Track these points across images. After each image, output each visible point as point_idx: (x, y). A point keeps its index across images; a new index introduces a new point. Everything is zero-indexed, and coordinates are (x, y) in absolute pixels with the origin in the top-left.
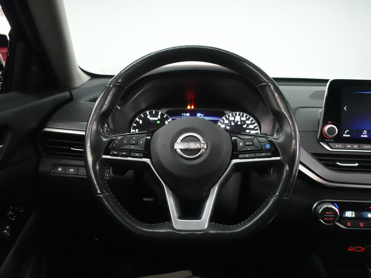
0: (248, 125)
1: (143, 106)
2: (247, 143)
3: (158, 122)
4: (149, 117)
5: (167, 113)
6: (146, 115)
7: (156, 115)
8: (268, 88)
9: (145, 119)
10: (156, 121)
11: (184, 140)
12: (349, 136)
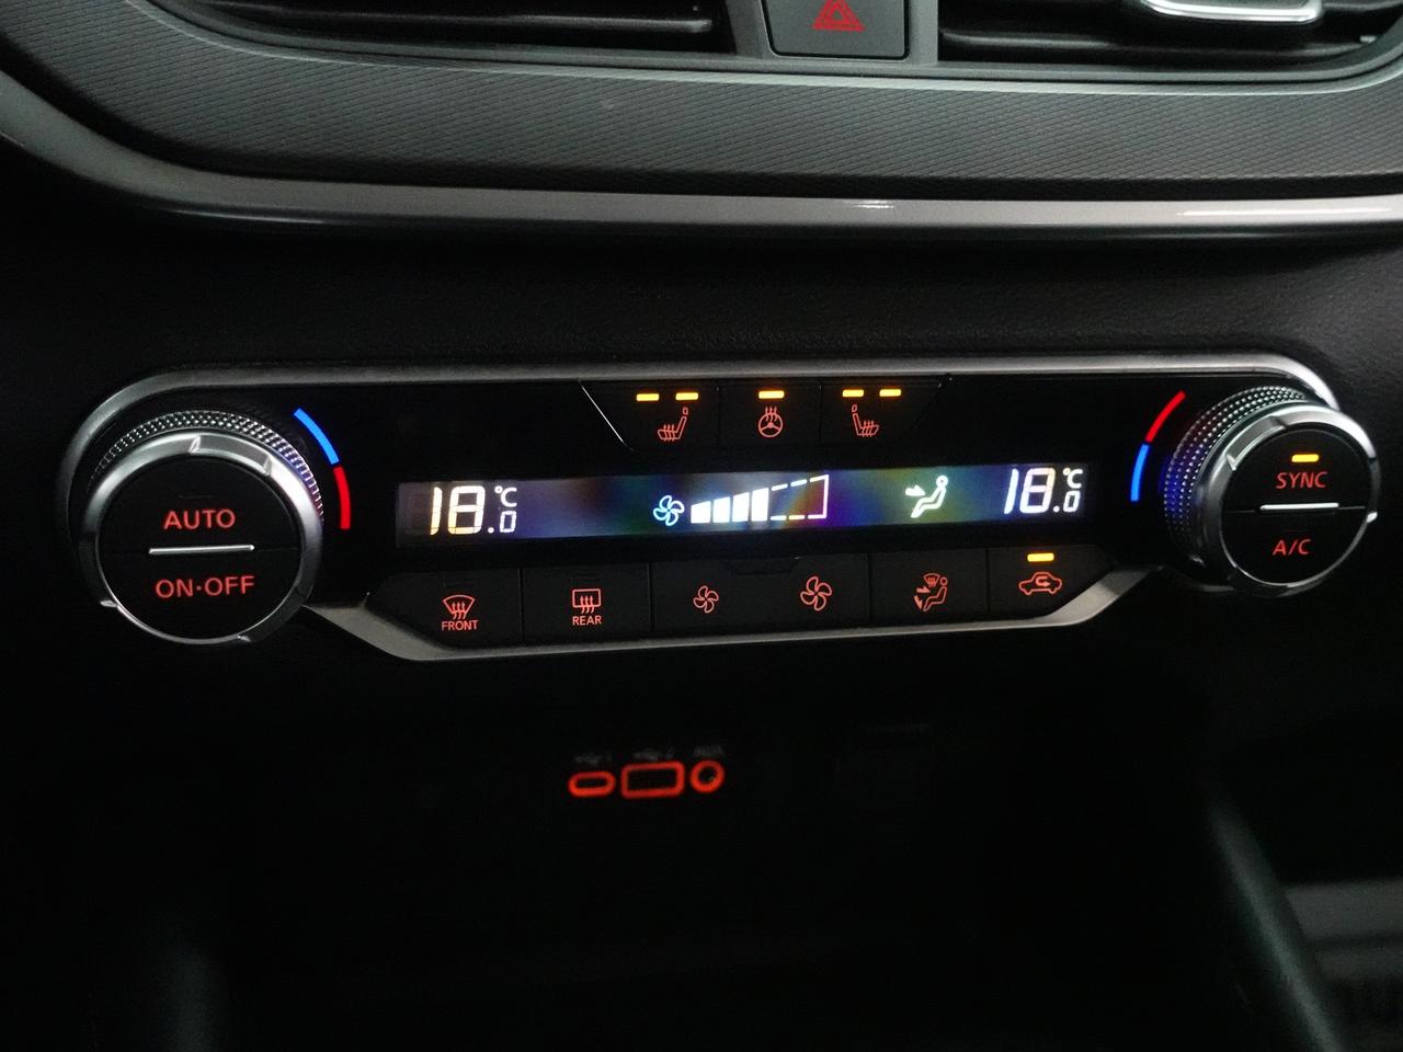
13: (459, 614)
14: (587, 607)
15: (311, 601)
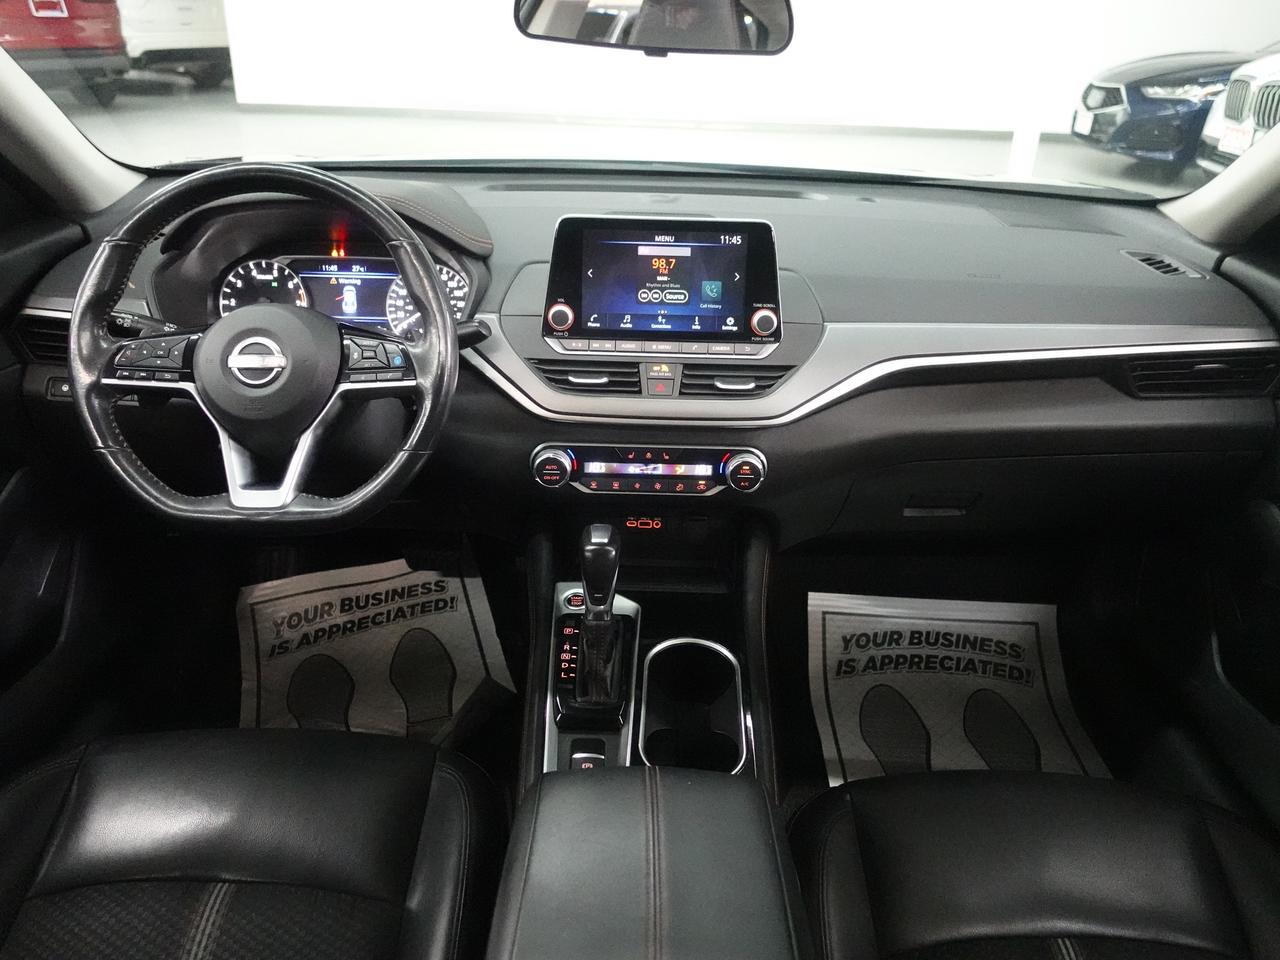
0: (452, 290)
1: (243, 250)
2: (366, 354)
3: (275, 284)
4: (254, 273)
5: (288, 266)
6: (247, 270)
7: (269, 270)
8: (402, 250)
9: (247, 278)
10: (270, 282)
11: (244, 351)
12: (598, 325)
13: (594, 485)
14: (616, 485)
15: (570, 480)
